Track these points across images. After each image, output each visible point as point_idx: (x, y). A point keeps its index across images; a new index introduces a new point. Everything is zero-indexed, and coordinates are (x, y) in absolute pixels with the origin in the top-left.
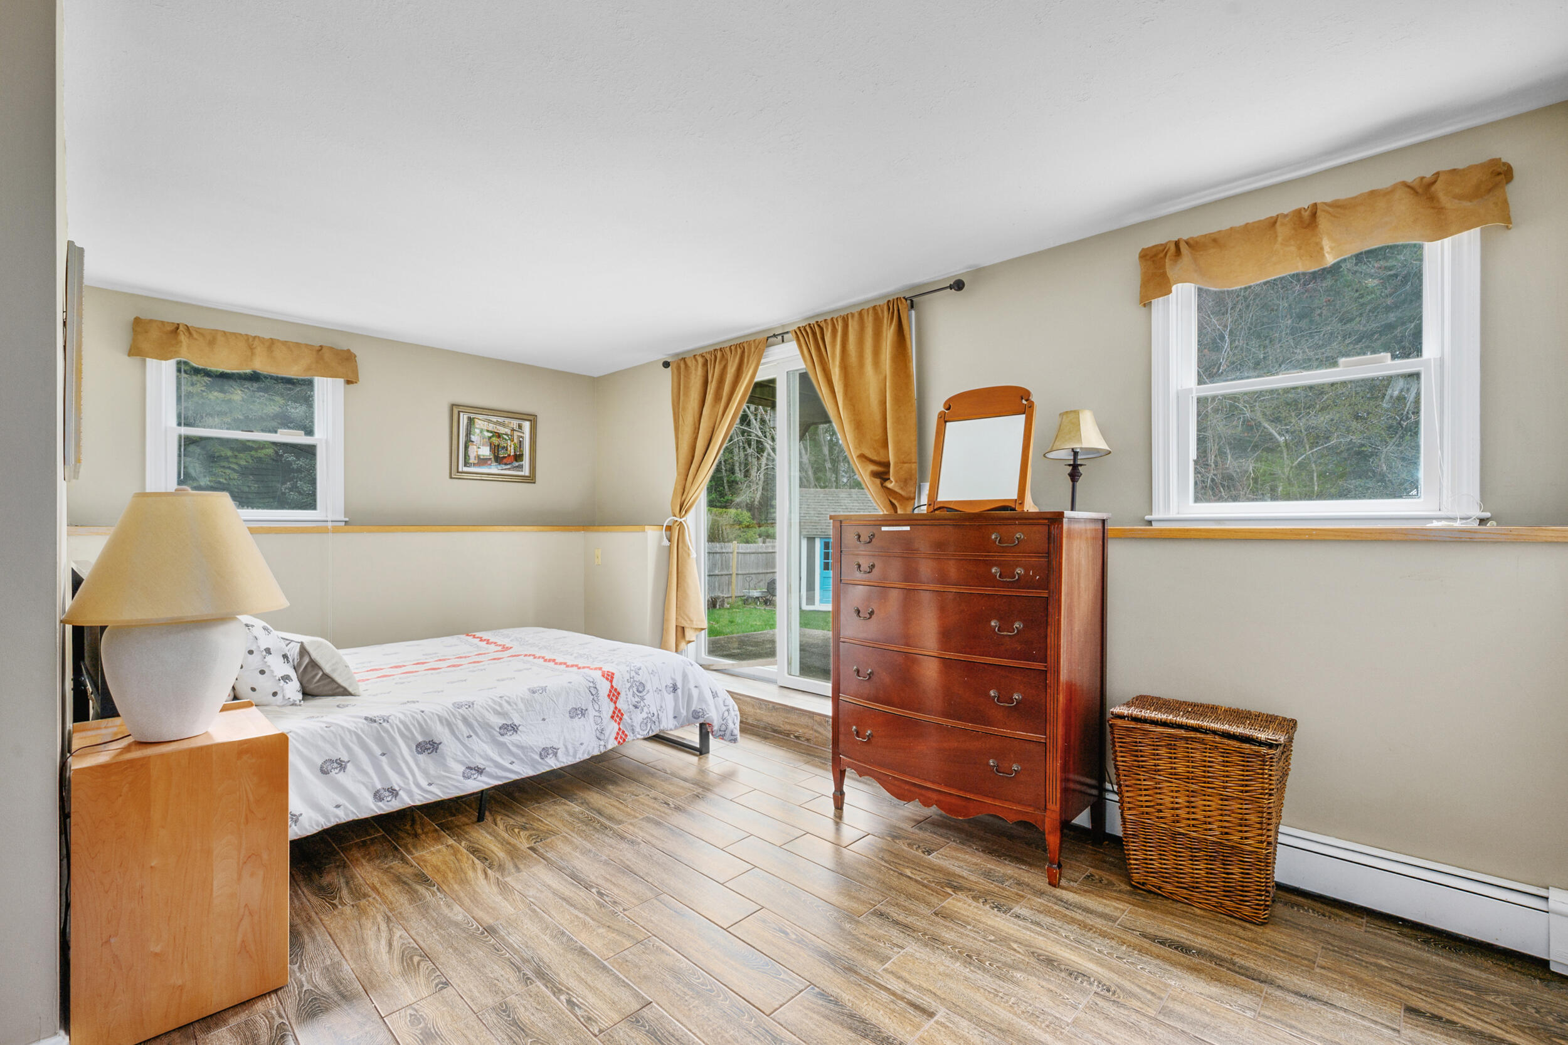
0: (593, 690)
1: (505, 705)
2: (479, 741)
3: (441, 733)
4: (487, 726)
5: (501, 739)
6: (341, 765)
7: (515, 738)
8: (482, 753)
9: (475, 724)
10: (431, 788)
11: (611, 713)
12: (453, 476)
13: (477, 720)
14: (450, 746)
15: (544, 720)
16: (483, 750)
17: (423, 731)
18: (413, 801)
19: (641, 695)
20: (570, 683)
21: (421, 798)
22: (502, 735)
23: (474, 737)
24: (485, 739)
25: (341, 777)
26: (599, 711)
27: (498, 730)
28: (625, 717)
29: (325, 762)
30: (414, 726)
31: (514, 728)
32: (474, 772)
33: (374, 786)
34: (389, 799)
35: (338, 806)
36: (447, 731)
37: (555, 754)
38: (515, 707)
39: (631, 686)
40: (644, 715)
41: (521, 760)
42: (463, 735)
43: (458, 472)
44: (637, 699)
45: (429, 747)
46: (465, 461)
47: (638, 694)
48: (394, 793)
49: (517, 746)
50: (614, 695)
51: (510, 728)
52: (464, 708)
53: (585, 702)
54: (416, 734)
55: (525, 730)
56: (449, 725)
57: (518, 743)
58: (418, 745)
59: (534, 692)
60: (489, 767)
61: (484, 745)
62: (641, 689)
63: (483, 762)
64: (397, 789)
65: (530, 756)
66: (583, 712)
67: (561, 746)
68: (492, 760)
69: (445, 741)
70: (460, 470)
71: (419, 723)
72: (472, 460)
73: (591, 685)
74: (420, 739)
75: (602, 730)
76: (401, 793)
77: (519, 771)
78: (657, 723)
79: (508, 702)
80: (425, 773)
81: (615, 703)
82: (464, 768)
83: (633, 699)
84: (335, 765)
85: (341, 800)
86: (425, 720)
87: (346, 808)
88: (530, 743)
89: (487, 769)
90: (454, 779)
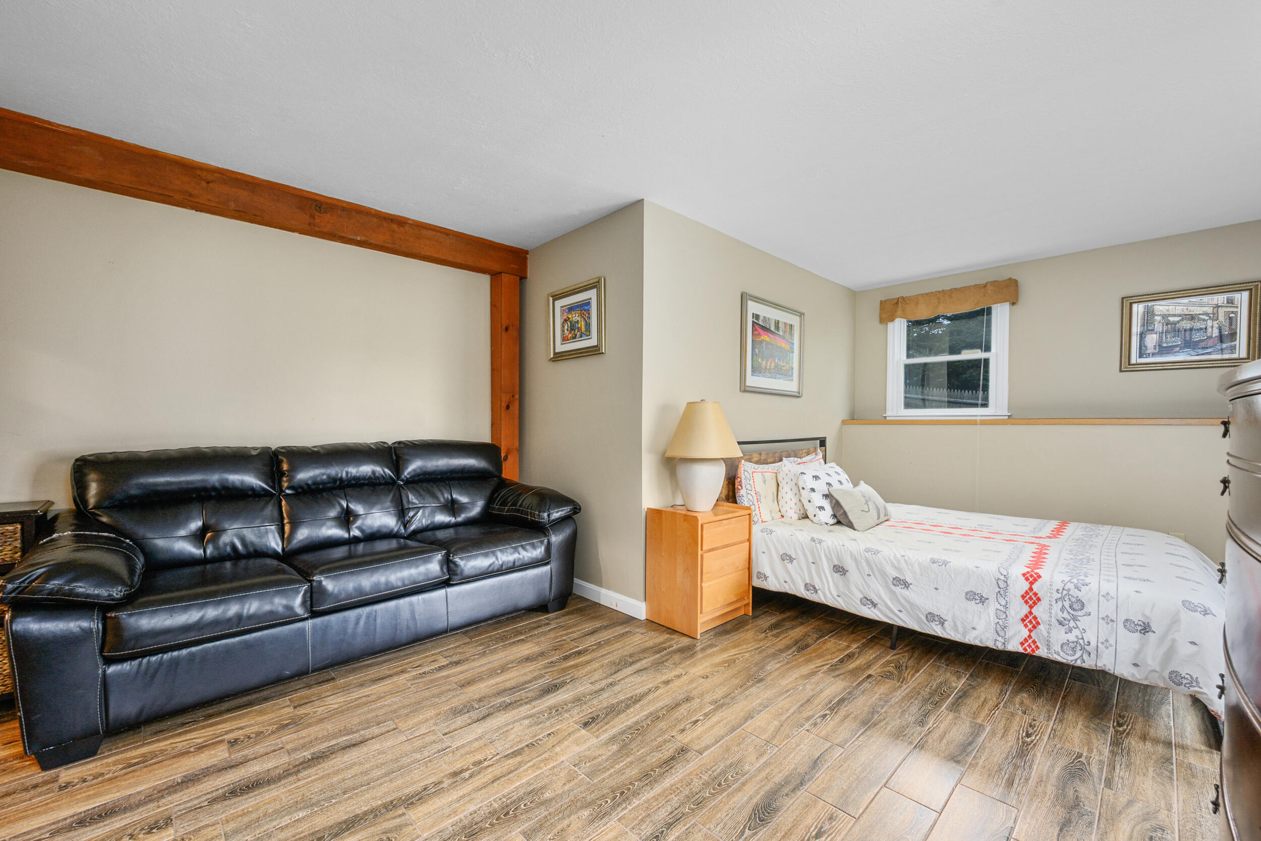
0: (1002, 585)
1: (902, 561)
2: (876, 582)
3: (850, 565)
4: (883, 574)
5: (893, 587)
6: (791, 560)
7: (905, 592)
8: (876, 592)
9: (875, 568)
10: (838, 599)
11: (1023, 616)
12: (1123, 369)
13: (876, 566)
14: (854, 574)
15: (936, 589)
16: (878, 590)
17: (839, 558)
18: (826, 601)
19: (1075, 613)
20: (977, 567)
21: (831, 601)
22: (894, 585)
23: (872, 576)
24: (881, 582)
25: (789, 565)
26: (1005, 607)
27: (892, 580)
28: (1041, 627)
29: (784, 554)
30: (834, 552)
31: (906, 585)
32: (869, 603)
33: (805, 580)
34: (812, 592)
35: (785, 582)
36: (854, 564)
37: (942, 624)
38: (910, 567)
39: (1062, 599)
40: (1072, 637)
41: (908, 611)
42: (864, 573)
43: (1129, 364)
44: (1066, 615)
45: (840, 570)
46: (1140, 352)
47: (1071, 612)
48: (816, 591)
49: (905, 599)
50: (1031, 598)
51: (902, 582)
52: (870, 553)
53: (988, 591)
54: (834, 559)
55: (916, 589)
56: (856, 560)
57: (906, 597)
58: (835, 566)
59: (933, 563)
60: (881, 604)
61: (879, 587)
62: (1075, 606)
63: (877, 600)
64: (817, 588)
65: (917, 614)
66: (983, 600)
67: (949, 618)
68: (883, 601)
69: (850, 570)
70: (1133, 361)
71: (837, 552)
72: (1150, 350)
73: (1002, 578)
74: (836, 563)
75: (1005, 627)
76: (819, 591)
77: (905, 620)
78: (1093, 656)
79: (906, 562)
80: (836, 586)
81: (1031, 607)
82: (862, 596)
83: (1060, 613)
84: (788, 558)
85: (788, 580)
86: (841, 552)
87: (789, 585)
88: (918, 603)
89: (879, 605)
90: (853, 600)
